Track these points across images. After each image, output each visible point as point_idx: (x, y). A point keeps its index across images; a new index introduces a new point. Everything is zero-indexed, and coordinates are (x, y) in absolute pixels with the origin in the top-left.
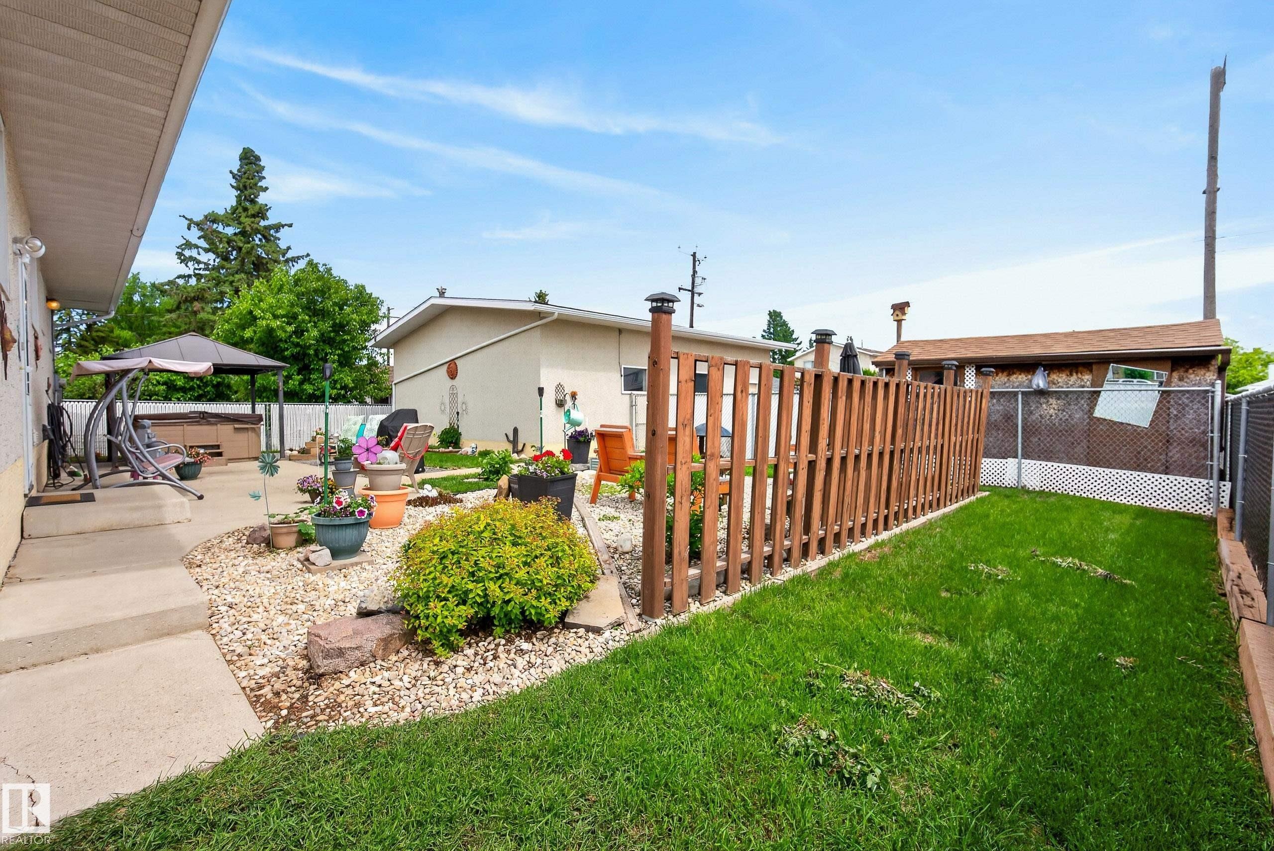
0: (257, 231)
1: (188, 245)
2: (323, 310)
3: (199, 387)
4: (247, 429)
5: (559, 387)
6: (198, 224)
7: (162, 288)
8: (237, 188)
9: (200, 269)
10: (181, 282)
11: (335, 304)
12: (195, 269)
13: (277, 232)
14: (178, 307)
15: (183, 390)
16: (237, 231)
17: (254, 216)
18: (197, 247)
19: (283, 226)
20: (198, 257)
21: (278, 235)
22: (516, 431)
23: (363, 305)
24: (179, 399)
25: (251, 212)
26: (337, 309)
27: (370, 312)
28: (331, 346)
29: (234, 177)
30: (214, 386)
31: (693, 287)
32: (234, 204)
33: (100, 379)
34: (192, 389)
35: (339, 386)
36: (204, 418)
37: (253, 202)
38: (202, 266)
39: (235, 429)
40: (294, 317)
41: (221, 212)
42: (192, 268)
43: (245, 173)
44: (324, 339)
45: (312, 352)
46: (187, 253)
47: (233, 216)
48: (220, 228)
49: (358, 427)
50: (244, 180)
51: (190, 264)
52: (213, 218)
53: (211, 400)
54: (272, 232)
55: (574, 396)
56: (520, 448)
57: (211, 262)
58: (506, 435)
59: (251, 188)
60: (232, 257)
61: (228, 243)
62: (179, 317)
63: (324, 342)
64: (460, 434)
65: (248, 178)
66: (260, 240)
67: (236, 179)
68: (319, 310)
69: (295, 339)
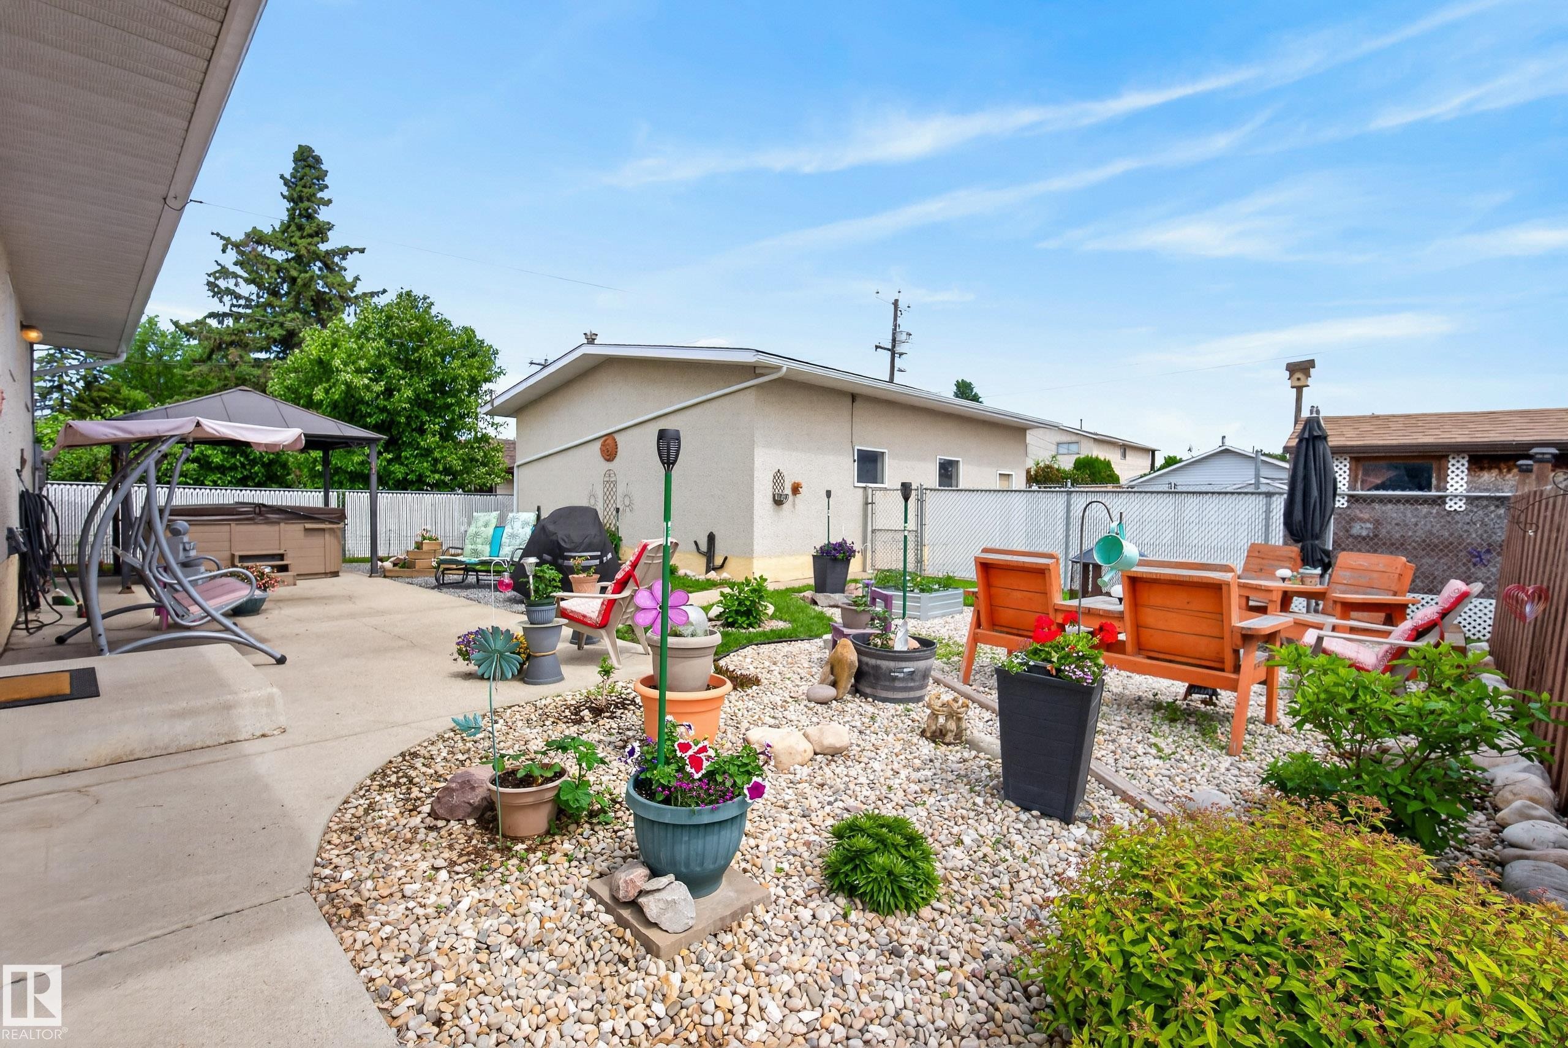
0: (316, 256)
1: (224, 272)
2: (418, 362)
3: (243, 465)
4: (323, 530)
5: (778, 476)
6: (237, 246)
7: (187, 329)
8: (290, 199)
9: (239, 306)
10: (213, 323)
11: (437, 353)
12: (233, 305)
13: (344, 259)
14: (209, 357)
15: (221, 469)
16: (291, 255)
17: (311, 236)
18: (235, 276)
19: (352, 251)
20: (237, 290)
21: (344, 264)
22: (711, 538)
23: (473, 355)
24: (215, 483)
25: (308, 230)
26: (439, 360)
27: (482, 366)
28: (429, 411)
29: (285, 184)
30: (264, 465)
31: (894, 346)
32: (286, 218)
33: (103, 452)
34: (234, 468)
35: (441, 468)
36: (261, 512)
37: (310, 217)
38: (242, 302)
39: (306, 530)
40: (381, 371)
41: (267, 230)
42: (228, 304)
43: (301, 179)
44: (419, 402)
45: (403, 420)
46: (222, 283)
47: (285, 235)
48: (267, 252)
49: (490, 530)
50: (299, 188)
51: (226, 299)
52: (257, 238)
53: (260, 485)
54: (336, 259)
55: (796, 489)
56: (718, 561)
57: (254, 297)
58: (696, 543)
59: (309, 200)
60: (282, 292)
61: (278, 272)
62: (211, 370)
63: (419, 406)
64: (620, 539)
65: (304, 186)
66: (320, 269)
67: (289, 187)
68: (414, 361)
69: (381, 402)
